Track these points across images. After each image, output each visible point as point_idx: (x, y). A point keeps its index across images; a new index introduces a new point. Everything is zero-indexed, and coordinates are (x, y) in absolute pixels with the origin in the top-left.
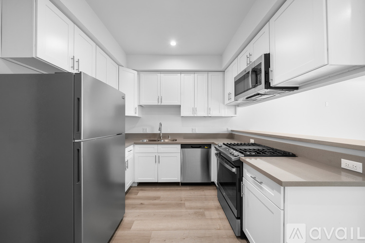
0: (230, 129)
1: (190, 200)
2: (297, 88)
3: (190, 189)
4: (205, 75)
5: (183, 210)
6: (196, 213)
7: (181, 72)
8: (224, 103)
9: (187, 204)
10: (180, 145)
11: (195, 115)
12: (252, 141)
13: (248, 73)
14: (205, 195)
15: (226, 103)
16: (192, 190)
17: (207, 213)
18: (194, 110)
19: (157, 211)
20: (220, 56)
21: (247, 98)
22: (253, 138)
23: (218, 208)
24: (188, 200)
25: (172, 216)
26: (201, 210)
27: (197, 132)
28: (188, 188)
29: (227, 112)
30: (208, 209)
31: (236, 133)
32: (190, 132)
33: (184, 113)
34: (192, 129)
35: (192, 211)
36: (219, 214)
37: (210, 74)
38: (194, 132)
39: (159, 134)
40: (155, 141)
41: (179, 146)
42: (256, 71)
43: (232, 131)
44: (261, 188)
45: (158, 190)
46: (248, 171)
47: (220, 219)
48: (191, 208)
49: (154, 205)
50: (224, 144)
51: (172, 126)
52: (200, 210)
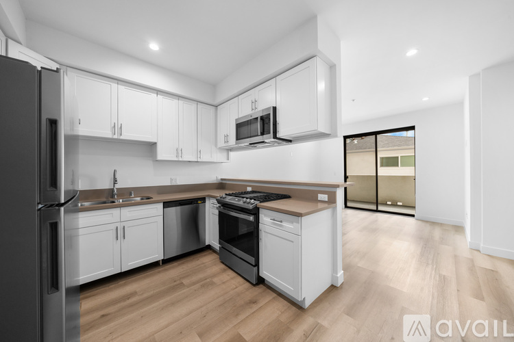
0: (220, 178)
1: (187, 276)
2: (290, 141)
3: (179, 265)
4: (194, 106)
5: (185, 291)
6: (203, 286)
7: (158, 92)
8: (216, 145)
9: (186, 281)
10: (162, 204)
11: (180, 159)
12: (249, 189)
13: (257, 118)
14: (203, 264)
15: (219, 146)
16: (183, 263)
17: (215, 280)
18: (179, 151)
19: (142, 311)
20: (214, 86)
21: (250, 144)
22: (250, 186)
23: (224, 271)
24: (184, 278)
25: (173, 304)
26: (208, 280)
27: (179, 183)
28: (175, 264)
29: (219, 157)
30: (214, 276)
31: (228, 182)
32: (168, 183)
33: (162, 154)
34: (171, 180)
35: (197, 286)
36: (228, 275)
37: (200, 106)
38: (174, 184)
39: (113, 190)
40: (105, 203)
41: (161, 206)
42: (264, 120)
43: (221, 179)
44: (281, 226)
45: (125, 285)
46: (265, 215)
47: (232, 279)
48: (194, 284)
49: (131, 305)
50: (226, 194)
51: (136, 175)
52: (206, 281)
